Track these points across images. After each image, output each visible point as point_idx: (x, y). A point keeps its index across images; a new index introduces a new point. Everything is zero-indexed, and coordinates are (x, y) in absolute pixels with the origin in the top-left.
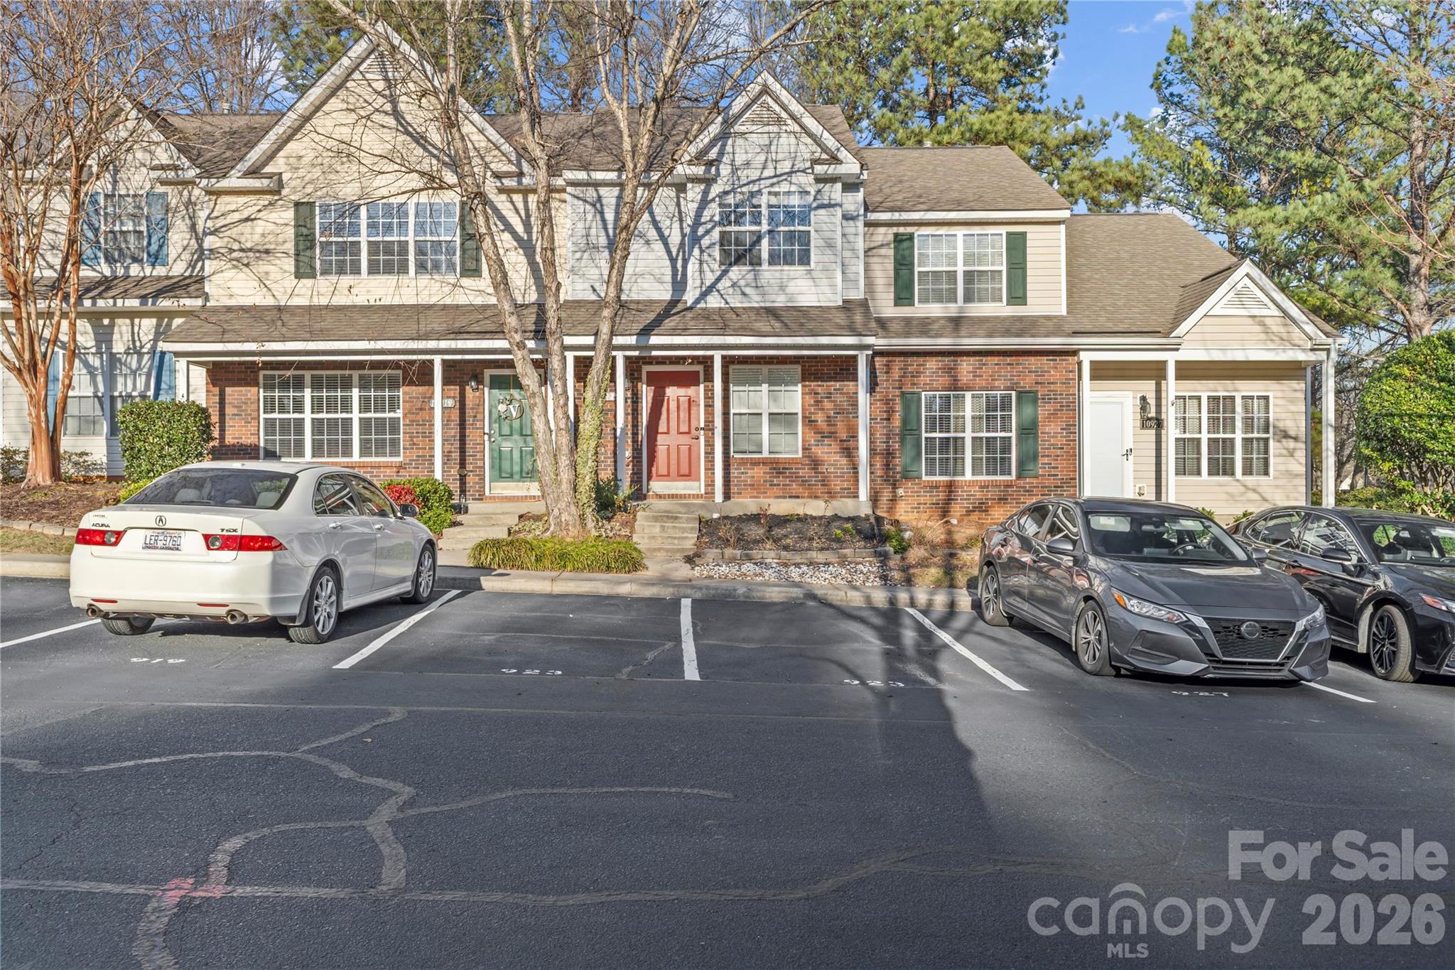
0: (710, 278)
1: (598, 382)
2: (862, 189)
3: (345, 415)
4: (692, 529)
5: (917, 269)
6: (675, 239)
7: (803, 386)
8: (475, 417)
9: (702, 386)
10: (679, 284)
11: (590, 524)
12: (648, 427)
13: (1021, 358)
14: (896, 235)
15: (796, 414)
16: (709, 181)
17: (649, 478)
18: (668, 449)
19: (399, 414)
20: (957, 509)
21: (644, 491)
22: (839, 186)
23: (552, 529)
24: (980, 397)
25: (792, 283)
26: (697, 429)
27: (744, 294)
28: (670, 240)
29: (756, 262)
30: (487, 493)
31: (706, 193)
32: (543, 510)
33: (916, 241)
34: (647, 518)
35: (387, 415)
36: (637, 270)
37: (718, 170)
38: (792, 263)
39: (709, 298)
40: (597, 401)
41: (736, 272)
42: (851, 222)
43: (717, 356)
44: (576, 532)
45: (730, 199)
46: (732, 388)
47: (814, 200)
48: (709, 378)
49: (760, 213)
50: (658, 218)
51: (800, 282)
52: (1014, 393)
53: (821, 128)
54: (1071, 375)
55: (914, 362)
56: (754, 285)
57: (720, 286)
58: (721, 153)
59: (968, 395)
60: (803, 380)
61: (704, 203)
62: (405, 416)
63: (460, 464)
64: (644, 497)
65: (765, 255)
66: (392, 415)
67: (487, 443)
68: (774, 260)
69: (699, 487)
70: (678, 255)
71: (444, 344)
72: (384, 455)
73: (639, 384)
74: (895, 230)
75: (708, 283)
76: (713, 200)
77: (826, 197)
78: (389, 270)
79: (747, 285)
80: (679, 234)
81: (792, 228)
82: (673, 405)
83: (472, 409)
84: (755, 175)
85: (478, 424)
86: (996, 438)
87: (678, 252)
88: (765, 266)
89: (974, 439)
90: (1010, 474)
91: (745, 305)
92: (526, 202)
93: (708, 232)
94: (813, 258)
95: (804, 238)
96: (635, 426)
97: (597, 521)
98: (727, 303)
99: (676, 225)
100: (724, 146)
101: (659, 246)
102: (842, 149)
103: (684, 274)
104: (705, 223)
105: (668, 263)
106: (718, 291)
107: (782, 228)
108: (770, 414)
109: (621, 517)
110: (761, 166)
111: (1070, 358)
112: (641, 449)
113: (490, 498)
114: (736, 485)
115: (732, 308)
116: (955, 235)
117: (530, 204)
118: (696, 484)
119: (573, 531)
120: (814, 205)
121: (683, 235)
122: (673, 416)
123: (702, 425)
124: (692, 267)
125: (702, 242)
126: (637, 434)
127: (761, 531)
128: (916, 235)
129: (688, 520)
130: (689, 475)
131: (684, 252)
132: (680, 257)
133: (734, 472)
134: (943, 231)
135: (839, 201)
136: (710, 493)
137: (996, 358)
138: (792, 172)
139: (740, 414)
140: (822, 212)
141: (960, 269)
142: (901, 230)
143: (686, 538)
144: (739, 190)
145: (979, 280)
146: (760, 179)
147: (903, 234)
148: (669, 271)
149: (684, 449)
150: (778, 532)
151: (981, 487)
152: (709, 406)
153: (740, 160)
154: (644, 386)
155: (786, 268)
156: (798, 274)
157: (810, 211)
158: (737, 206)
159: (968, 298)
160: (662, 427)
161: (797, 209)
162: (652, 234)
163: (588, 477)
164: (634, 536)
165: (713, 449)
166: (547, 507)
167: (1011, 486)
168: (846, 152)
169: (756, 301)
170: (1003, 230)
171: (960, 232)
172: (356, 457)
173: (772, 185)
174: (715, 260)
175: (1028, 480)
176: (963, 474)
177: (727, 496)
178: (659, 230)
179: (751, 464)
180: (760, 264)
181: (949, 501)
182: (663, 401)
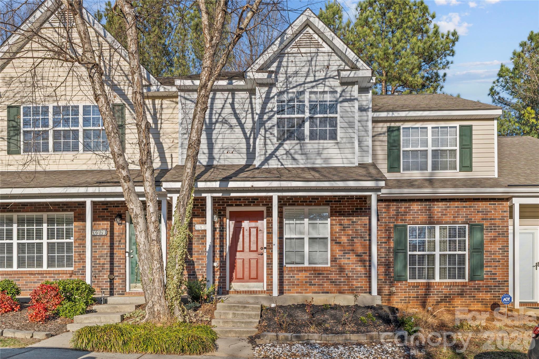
0: (270, 148)
1: (183, 205)
2: (371, 91)
3: (38, 241)
4: (256, 315)
5: (402, 149)
6: (249, 125)
7: (331, 220)
8: (120, 241)
9: (265, 220)
10: (251, 155)
11: (178, 313)
12: (230, 248)
13: (472, 203)
14: (389, 128)
15: (327, 238)
16: (271, 85)
17: (231, 280)
18: (243, 261)
19: (72, 240)
20: (431, 300)
21: (227, 289)
22: (356, 87)
23: (147, 317)
24: (445, 228)
25: (325, 151)
26: (262, 248)
27: (294, 159)
28: (245, 126)
29: (301, 138)
30: (128, 290)
31: (269, 93)
32: (143, 302)
33: (401, 131)
34: (224, 307)
35: (65, 241)
36: (224, 145)
37: (276, 77)
38: (325, 139)
39: (270, 162)
40: (183, 219)
41: (288, 145)
42: (364, 113)
43: (275, 196)
44: (166, 319)
45: (285, 97)
46: (285, 222)
47: (340, 97)
48: (270, 214)
49: (304, 105)
50: (238, 112)
51: (331, 151)
52: (467, 226)
53: (346, 47)
54: (505, 214)
55: (403, 206)
56: (300, 152)
57: (277, 153)
58: (279, 67)
59: (437, 227)
60: (332, 215)
61: (268, 99)
62: (75, 240)
63: (110, 271)
64: (228, 293)
65: (307, 132)
66: (68, 240)
67: (128, 258)
68: (313, 136)
69: (262, 286)
70: (250, 135)
71: (91, 190)
72: (63, 266)
73: (225, 219)
74: (388, 124)
75: (269, 152)
76: (273, 97)
77: (348, 95)
78: (67, 148)
79: (295, 153)
80: (251, 122)
81: (326, 115)
82: (246, 233)
83: (118, 236)
84: (302, 80)
85: (122, 246)
86: (455, 255)
87: (251, 133)
88: (307, 141)
89: (440, 255)
90: (464, 278)
91: (294, 166)
92: (154, 104)
93: (270, 118)
94: (339, 135)
95: (333, 122)
96: (222, 246)
97: (183, 311)
98: (282, 165)
99: (250, 116)
100: (280, 62)
101: (238, 130)
102: (360, 60)
103: (254, 148)
104: (268, 112)
105: (244, 140)
106: (277, 157)
107: (319, 115)
108: (310, 238)
109: (207, 306)
110: (305, 75)
111: (505, 203)
112: (225, 262)
113: (129, 293)
114: (287, 285)
115: (285, 168)
116: (426, 128)
117: (157, 106)
118: (261, 284)
119: (164, 319)
120: (341, 99)
121: (254, 122)
122: (247, 240)
123: (265, 246)
124: (259, 142)
125: (266, 125)
126: (223, 251)
127: (306, 317)
128: (401, 128)
129: (253, 309)
130: (257, 279)
131: (254, 134)
132: (252, 137)
133: (286, 276)
134: (419, 125)
135: (356, 97)
136: (270, 290)
137: (456, 203)
138: (325, 78)
139: (290, 239)
140: (346, 104)
141: (430, 148)
142: (393, 124)
143: (251, 322)
144: (290, 91)
145: (442, 156)
146: (304, 83)
147: (393, 127)
148: (244, 146)
149: (253, 262)
150: (319, 317)
151: (446, 286)
152: (270, 233)
153: (291, 70)
154: (228, 220)
155: (322, 141)
156: (329, 145)
157: (337, 105)
158: (289, 101)
159: (435, 167)
160: (240, 248)
161: (328, 103)
162: (234, 121)
163: (175, 277)
164: (213, 320)
165: (272, 261)
166: (146, 300)
167: (466, 286)
168: (362, 62)
169: (302, 163)
170: (457, 124)
171: (430, 126)
172: (45, 267)
173: (313, 87)
174: (274, 136)
175: (477, 282)
176: (434, 278)
177: (281, 292)
178: (238, 119)
179: (297, 271)
180: (304, 139)
181: (427, 295)
182: (240, 231)
